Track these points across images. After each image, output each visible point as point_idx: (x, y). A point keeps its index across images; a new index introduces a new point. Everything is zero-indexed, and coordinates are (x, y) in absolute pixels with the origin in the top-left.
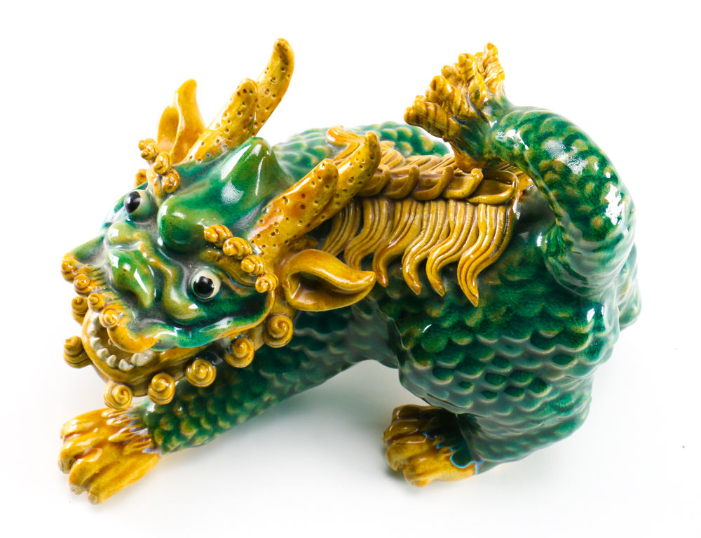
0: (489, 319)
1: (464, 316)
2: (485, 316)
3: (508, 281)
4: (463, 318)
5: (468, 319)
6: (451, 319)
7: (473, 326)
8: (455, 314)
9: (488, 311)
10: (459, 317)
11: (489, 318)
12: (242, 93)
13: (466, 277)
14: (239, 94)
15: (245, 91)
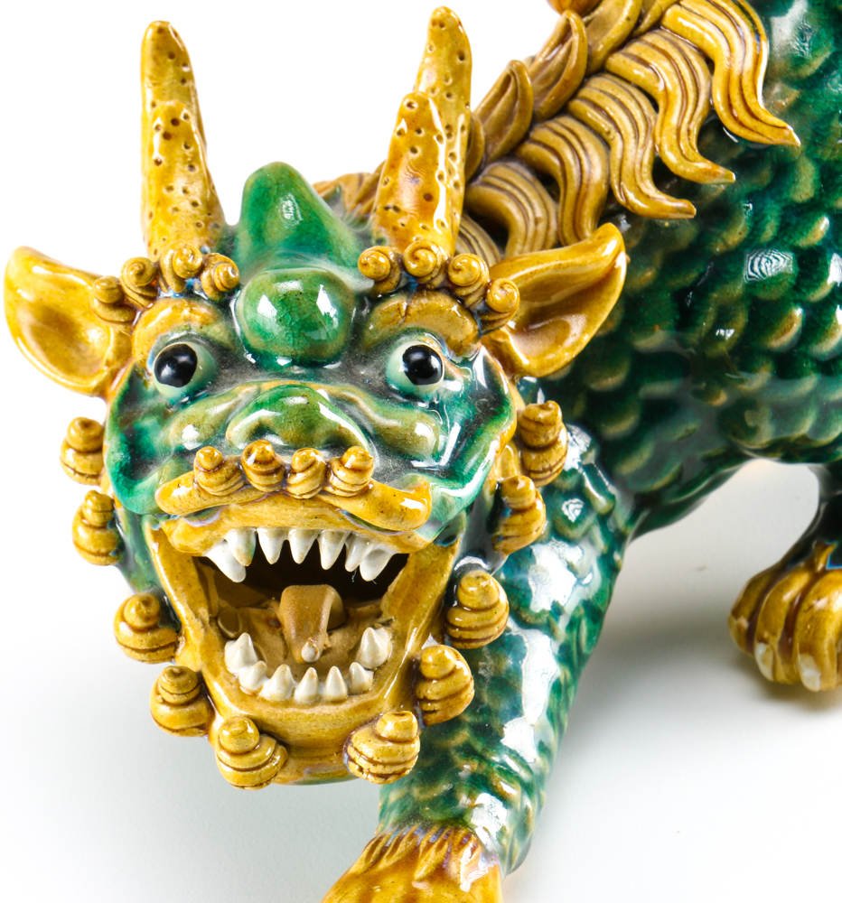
0: (828, 161)
1: (785, 195)
2: (817, 161)
3: (810, 78)
4: (786, 200)
5: (795, 191)
6: (769, 218)
7: (811, 195)
8: (769, 206)
9: (816, 152)
10: (778, 202)
11: (825, 159)
12: (172, 129)
13: (748, 110)
14: (167, 136)
15: (175, 122)
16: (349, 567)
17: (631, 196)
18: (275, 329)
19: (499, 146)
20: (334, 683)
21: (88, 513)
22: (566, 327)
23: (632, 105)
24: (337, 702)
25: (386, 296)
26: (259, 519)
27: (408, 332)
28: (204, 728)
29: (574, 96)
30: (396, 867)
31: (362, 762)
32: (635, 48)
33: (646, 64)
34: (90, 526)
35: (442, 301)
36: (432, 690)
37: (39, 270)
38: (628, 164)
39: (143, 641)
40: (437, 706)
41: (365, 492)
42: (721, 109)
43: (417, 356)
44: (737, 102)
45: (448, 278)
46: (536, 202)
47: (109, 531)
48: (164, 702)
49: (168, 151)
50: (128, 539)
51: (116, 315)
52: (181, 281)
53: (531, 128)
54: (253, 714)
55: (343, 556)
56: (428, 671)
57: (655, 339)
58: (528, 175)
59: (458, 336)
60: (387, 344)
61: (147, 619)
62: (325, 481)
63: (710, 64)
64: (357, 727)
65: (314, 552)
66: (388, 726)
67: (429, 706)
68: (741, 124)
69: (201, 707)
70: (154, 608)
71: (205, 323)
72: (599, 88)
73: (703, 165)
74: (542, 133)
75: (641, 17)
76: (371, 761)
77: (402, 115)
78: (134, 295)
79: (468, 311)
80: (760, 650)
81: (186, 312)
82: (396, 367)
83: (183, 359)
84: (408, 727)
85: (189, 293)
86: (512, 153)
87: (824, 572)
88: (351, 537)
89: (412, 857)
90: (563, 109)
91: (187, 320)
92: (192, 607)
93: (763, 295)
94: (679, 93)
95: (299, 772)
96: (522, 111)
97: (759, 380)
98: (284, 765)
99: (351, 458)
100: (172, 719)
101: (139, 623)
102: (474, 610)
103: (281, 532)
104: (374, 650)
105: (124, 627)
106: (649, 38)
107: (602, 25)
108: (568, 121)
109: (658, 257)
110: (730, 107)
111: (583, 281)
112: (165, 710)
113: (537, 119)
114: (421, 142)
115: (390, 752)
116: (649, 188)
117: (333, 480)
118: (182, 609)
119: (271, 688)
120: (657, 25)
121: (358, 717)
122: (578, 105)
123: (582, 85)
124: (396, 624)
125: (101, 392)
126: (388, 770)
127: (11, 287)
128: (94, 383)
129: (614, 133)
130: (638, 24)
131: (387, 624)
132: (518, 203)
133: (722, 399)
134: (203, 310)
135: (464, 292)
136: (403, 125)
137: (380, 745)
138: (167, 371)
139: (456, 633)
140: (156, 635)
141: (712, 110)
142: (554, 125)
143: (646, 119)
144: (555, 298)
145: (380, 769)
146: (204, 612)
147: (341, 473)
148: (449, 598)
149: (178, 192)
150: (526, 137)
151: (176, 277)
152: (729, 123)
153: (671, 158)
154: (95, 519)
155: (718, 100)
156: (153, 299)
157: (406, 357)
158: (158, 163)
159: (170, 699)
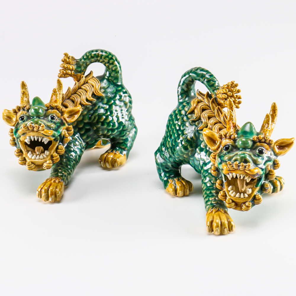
2: (107, 99)
5: (104, 102)
9: (106, 97)
10: (102, 103)
12: (24, 93)
13: (98, 92)
14: (23, 94)
15: (24, 92)
16: (43, 141)
17: (83, 103)
18: (34, 113)
19: (67, 98)
20: (41, 157)
21: (11, 139)
22: (75, 117)
23: (83, 92)
24: (42, 159)
25: (49, 110)
26: (31, 134)
27: (51, 114)
28: (25, 164)
29: (77, 91)
30: (49, 181)
31: (45, 167)
32: (84, 85)
33: (85, 87)
34: (12, 141)
35: (56, 110)
36: (54, 158)
37: (6, 111)
38: (83, 99)
39: (18, 154)
40: (55, 161)
41: (43, 130)
42: (94, 92)
43: (52, 116)
44: (96, 91)
45: (57, 108)
46: (71, 104)
47: (14, 142)
48: (20, 161)
49: (23, 96)
50: (17, 143)
51: (15, 114)
52: (23, 108)
53: (71, 95)
54: (31, 161)
55: (42, 140)
56: (54, 156)
57: (86, 121)
58: (71, 101)
59: (58, 115)
60: (49, 116)
61: (18, 151)
62: (39, 128)
63: (93, 87)
64: (44, 163)
65: (38, 139)
66: (48, 162)
67: (54, 161)
68: (97, 94)
69: (25, 161)
70: (19, 150)
71: (26, 113)
72: (80, 90)
73: (92, 98)
74: (73, 96)
75: (85, 81)
76: (46, 166)
77: (53, 91)
78: (17, 111)
79: (60, 112)
80: (102, 163)
81: (23, 112)
82: (50, 118)
83: (23, 117)
84: (50, 162)
85: (24, 110)
86: (69, 98)
87: (110, 153)
88: (43, 137)
89: (51, 180)
90: (75, 93)
91: (24, 113)
92: (24, 150)
93: (100, 115)
94: (89, 90)
95: (37, 169)
96: (70, 93)
97: (99, 125)
98: (35, 168)
99: (41, 126)
100: (21, 163)
101: (17, 152)
102: (60, 150)
103: (34, 136)
104: (46, 153)
105: (15, 152)
106: (86, 84)
107: (80, 83)
108: (76, 94)
109: (87, 110)
110: (95, 92)
111: (76, 111)
112: (20, 162)
113: (72, 94)
114: (55, 94)
115: (48, 165)
116: (85, 101)
117: (40, 128)
118: (23, 150)
119: (33, 158)
120: (87, 83)
121: (44, 161)
122: (77, 92)
123: (78, 90)
124: (50, 151)
125: (14, 126)
126: (48, 167)
127: (3, 114)
128: (13, 124)
129: (81, 95)
130: (84, 82)
131: (49, 151)
132: (69, 104)
133: (95, 128)
134: (26, 112)
135: (59, 110)
136: (53, 92)
137: (47, 164)
138: (20, 119)
139: (58, 152)
140: (20, 153)
141: (93, 92)
142: (74, 95)
143: (85, 94)
144: (72, 113)
145: (47, 167)
146: (26, 150)
147: (40, 127)
148: (57, 148)
149: (24, 100)
150: (70, 97)
151: (22, 108)
152: (95, 94)
153: (88, 98)
154: (12, 140)
155: (94, 90)
156: (19, 111)
157: (51, 116)
158: (22, 97)
159: (21, 160)
